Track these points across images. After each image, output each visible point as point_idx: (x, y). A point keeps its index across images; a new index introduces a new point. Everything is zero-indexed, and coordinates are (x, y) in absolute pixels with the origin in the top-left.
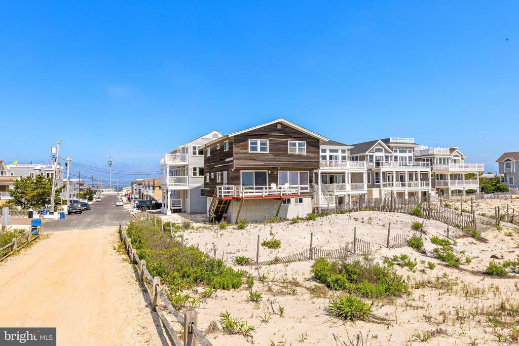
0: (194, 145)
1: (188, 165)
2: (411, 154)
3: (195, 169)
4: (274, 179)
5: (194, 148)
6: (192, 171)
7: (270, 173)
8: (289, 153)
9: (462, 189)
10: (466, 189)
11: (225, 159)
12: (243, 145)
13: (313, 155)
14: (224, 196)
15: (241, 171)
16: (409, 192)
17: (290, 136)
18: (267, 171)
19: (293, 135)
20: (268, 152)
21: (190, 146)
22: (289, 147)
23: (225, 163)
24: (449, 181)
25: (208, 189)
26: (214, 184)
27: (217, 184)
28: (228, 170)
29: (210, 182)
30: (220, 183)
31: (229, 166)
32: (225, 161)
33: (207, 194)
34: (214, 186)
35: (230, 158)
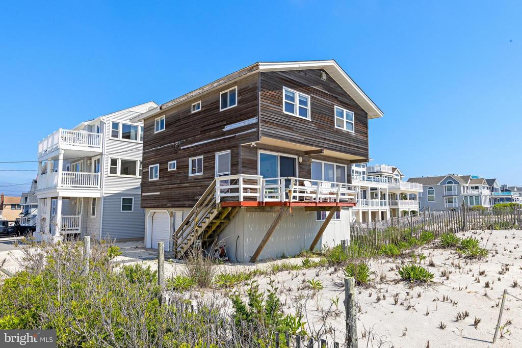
0: (116, 121)
1: (101, 154)
2: (364, 170)
3: (114, 162)
4: (306, 173)
5: (115, 125)
6: (109, 166)
7: (301, 161)
8: (336, 127)
9: (407, 210)
10: (411, 210)
11: (223, 126)
12: (273, 96)
13: (361, 137)
14: (246, 198)
15: (260, 152)
16: (362, 212)
17: (336, 98)
18: (296, 157)
19: (340, 98)
20: (309, 118)
21: (108, 120)
22: (335, 117)
23: (224, 134)
24: (399, 201)
25: (153, 194)
26: (179, 181)
27: (190, 181)
28: (233, 147)
29: (163, 179)
30: (200, 177)
31: (238, 139)
32: (223, 130)
33: (151, 204)
34: (176, 185)
35: (243, 122)
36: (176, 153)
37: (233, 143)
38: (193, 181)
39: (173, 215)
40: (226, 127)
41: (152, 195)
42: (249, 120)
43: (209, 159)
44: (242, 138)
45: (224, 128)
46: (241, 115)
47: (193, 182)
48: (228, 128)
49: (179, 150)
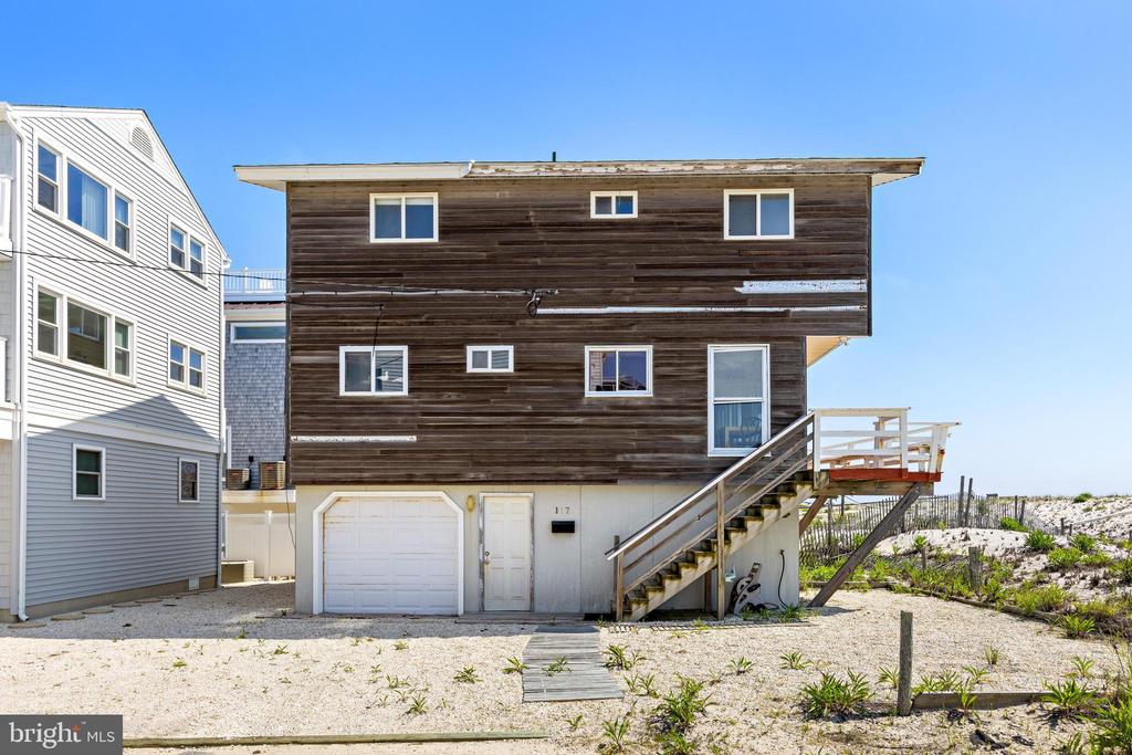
0: (51, 142)
6: (36, 317)
23: (742, 300)
25: (364, 438)
26: (529, 408)
28: (782, 338)
29: (439, 396)
30: (639, 403)
31: (796, 321)
32: (737, 289)
33: (360, 471)
34: (512, 418)
35: (814, 282)
36: (511, 323)
37: (776, 328)
38: (605, 410)
39: (473, 506)
40: (745, 283)
41: (363, 443)
42: (837, 281)
43: (681, 358)
44: (814, 320)
45: (742, 286)
46: (808, 265)
47: (603, 414)
48: (751, 287)
49: (527, 316)
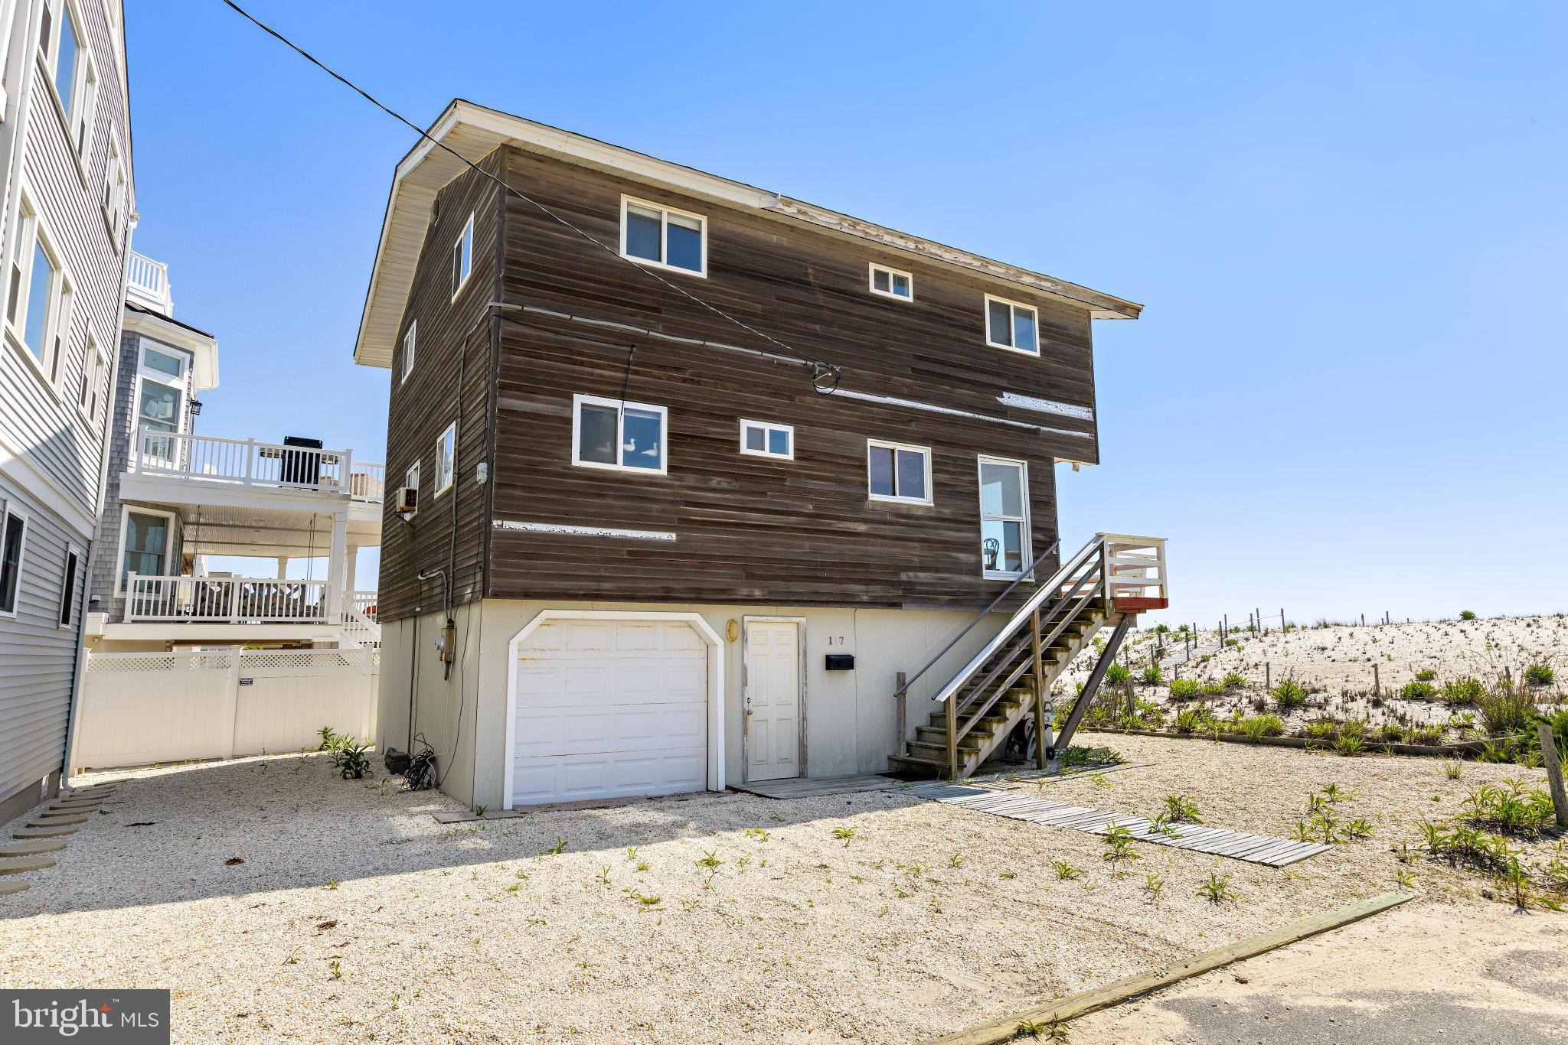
23: (1002, 410)
26: (810, 508)
27: (870, 517)
28: (1036, 457)
29: (706, 481)
30: (920, 513)
31: (1045, 440)
32: (998, 399)
33: (598, 580)
34: (792, 519)
35: (1056, 403)
36: (790, 398)
37: (1031, 445)
38: (888, 517)
39: (738, 635)
40: (1005, 394)
41: (605, 537)
42: (1072, 407)
43: (955, 465)
44: (1059, 442)
45: (1002, 396)
46: (1052, 386)
47: (886, 523)
48: (1010, 399)
49: (806, 393)
